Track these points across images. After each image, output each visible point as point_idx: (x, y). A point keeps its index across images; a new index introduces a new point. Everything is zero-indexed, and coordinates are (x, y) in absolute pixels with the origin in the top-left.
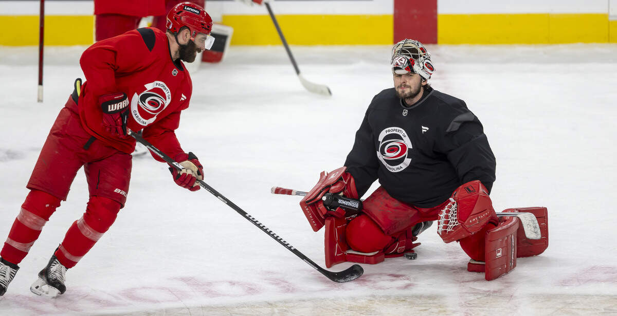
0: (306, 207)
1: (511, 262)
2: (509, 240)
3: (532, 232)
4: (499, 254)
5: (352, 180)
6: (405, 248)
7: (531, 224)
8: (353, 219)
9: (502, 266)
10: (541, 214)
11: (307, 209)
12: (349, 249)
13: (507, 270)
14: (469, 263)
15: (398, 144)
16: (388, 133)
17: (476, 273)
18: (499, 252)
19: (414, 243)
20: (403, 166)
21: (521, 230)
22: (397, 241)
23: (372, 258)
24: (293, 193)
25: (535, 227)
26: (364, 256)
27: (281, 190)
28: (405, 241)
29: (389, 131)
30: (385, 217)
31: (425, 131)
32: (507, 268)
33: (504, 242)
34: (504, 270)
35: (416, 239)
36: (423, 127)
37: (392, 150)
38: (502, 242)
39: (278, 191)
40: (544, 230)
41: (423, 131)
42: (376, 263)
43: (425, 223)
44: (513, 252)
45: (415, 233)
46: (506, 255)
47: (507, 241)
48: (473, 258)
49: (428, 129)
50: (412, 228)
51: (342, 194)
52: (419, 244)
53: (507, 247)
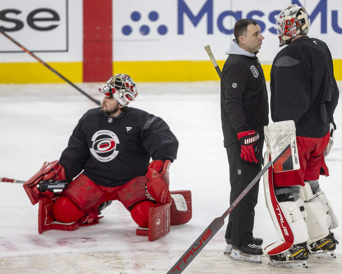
0: (27, 188)
1: (166, 228)
2: (165, 213)
3: (181, 206)
4: (158, 223)
5: (63, 170)
6: (93, 219)
7: (180, 201)
8: (57, 199)
9: (160, 231)
10: (187, 195)
11: (28, 190)
12: (54, 220)
13: (163, 234)
14: (138, 229)
15: (109, 142)
16: (99, 135)
17: (142, 236)
18: (158, 221)
19: (99, 216)
20: (112, 157)
21: (173, 206)
22: (88, 215)
23: (70, 226)
24: (14, 181)
25: (183, 203)
26: (65, 225)
27: (6, 180)
28: (93, 215)
29: (100, 133)
30: (80, 197)
31: (129, 130)
32: (164, 233)
33: (162, 215)
34: (162, 234)
35: (100, 213)
36: (127, 128)
37: (103, 146)
38: (160, 214)
39: (4, 180)
40: (189, 206)
41: (128, 130)
42: (73, 230)
43: (107, 202)
44: (168, 221)
45: (100, 209)
46: (163, 224)
47: (163, 214)
48: (141, 226)
49: (131, 128)
50: (98, 206)
51: (51, 180)
52: (102, 217)
53: (164, 217)
